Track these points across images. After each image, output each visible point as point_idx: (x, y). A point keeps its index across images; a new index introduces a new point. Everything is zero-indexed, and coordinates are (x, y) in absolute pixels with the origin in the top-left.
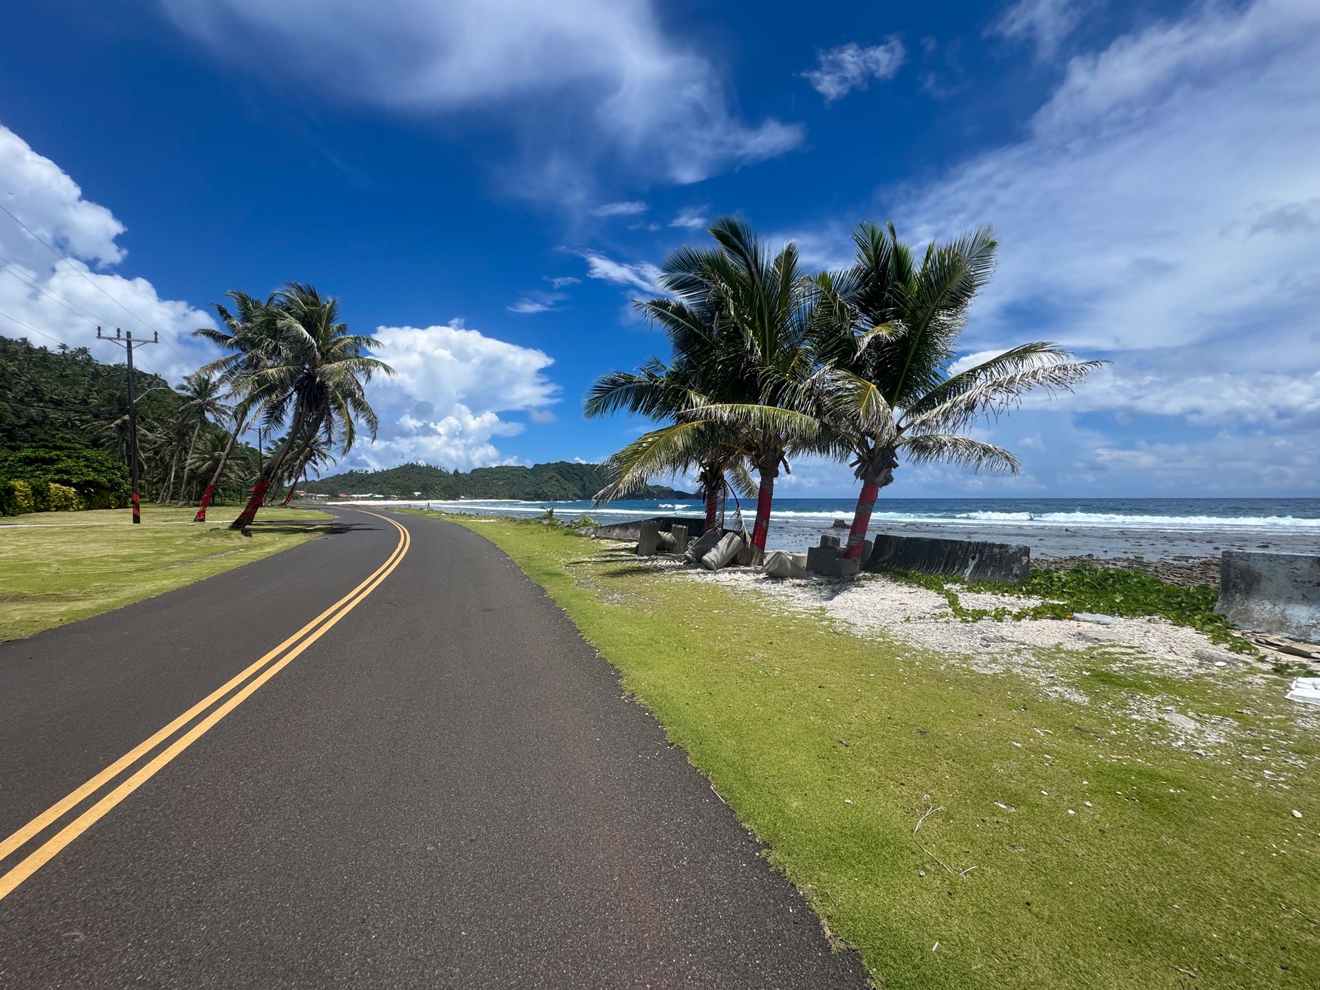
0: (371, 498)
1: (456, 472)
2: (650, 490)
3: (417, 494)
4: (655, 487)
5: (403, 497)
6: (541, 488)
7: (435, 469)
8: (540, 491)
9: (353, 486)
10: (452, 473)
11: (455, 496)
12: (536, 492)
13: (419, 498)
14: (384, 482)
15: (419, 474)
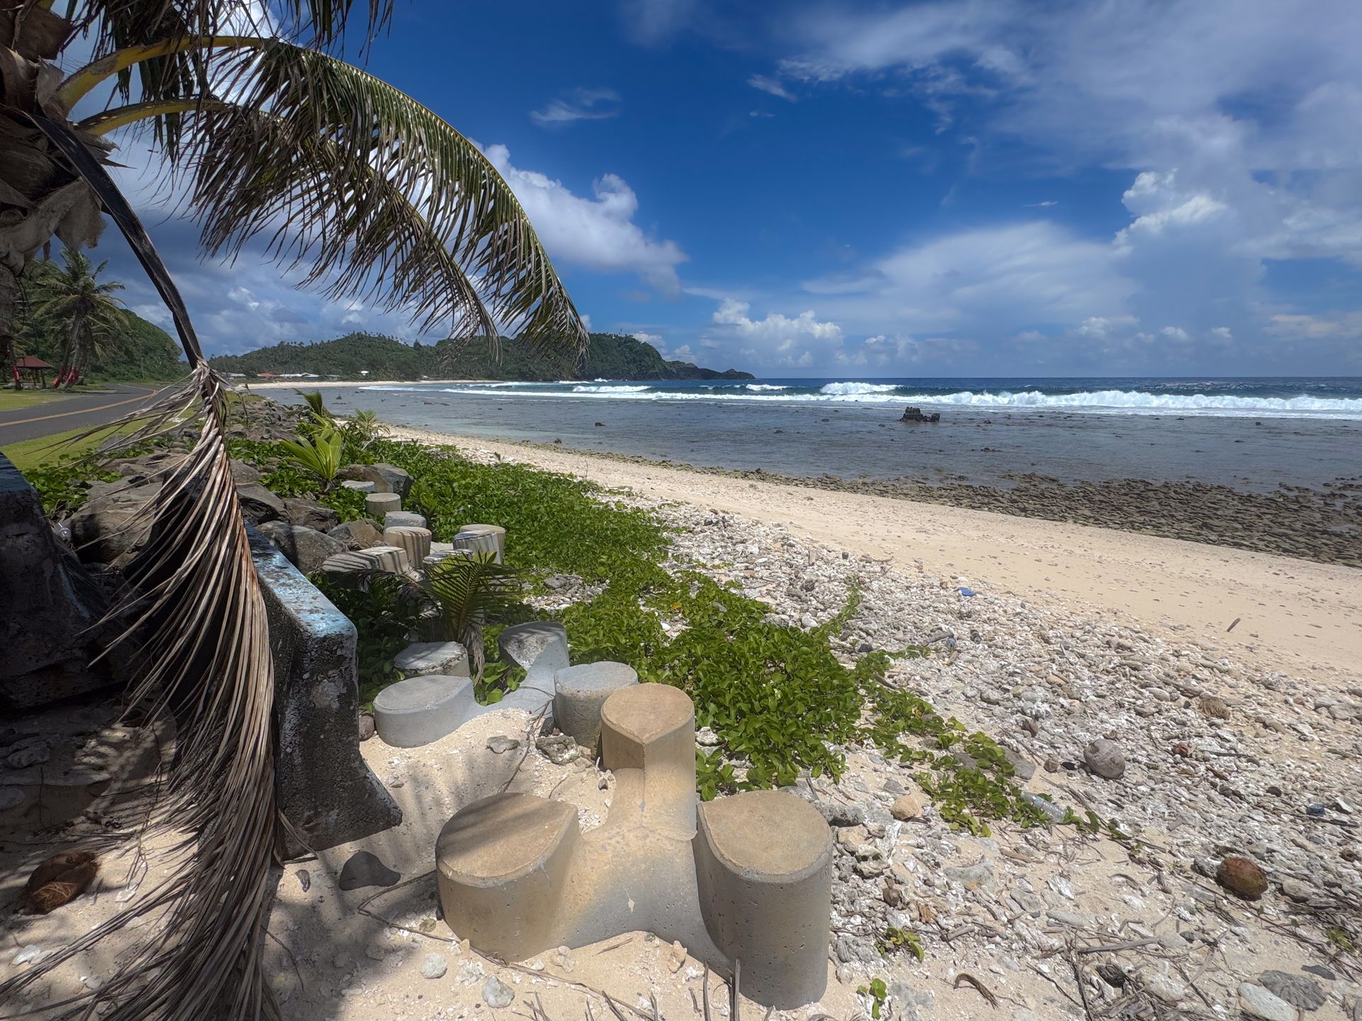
0: (303, 379)
1: (417, 344)
2: (667, 367)
3: (364, 372)
4: (674, 363)
5: (345, 377)
6: (526, 365)
7: (390, 341)
8: (525, 369)
9: (286, 363)
10: (411, 345)
11: (414, 376)
12: (520, 370)
13: (366, 379)
14: (325, 357)
15: (369, 346)
